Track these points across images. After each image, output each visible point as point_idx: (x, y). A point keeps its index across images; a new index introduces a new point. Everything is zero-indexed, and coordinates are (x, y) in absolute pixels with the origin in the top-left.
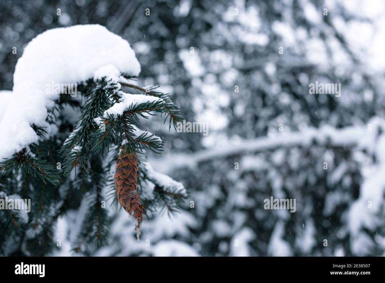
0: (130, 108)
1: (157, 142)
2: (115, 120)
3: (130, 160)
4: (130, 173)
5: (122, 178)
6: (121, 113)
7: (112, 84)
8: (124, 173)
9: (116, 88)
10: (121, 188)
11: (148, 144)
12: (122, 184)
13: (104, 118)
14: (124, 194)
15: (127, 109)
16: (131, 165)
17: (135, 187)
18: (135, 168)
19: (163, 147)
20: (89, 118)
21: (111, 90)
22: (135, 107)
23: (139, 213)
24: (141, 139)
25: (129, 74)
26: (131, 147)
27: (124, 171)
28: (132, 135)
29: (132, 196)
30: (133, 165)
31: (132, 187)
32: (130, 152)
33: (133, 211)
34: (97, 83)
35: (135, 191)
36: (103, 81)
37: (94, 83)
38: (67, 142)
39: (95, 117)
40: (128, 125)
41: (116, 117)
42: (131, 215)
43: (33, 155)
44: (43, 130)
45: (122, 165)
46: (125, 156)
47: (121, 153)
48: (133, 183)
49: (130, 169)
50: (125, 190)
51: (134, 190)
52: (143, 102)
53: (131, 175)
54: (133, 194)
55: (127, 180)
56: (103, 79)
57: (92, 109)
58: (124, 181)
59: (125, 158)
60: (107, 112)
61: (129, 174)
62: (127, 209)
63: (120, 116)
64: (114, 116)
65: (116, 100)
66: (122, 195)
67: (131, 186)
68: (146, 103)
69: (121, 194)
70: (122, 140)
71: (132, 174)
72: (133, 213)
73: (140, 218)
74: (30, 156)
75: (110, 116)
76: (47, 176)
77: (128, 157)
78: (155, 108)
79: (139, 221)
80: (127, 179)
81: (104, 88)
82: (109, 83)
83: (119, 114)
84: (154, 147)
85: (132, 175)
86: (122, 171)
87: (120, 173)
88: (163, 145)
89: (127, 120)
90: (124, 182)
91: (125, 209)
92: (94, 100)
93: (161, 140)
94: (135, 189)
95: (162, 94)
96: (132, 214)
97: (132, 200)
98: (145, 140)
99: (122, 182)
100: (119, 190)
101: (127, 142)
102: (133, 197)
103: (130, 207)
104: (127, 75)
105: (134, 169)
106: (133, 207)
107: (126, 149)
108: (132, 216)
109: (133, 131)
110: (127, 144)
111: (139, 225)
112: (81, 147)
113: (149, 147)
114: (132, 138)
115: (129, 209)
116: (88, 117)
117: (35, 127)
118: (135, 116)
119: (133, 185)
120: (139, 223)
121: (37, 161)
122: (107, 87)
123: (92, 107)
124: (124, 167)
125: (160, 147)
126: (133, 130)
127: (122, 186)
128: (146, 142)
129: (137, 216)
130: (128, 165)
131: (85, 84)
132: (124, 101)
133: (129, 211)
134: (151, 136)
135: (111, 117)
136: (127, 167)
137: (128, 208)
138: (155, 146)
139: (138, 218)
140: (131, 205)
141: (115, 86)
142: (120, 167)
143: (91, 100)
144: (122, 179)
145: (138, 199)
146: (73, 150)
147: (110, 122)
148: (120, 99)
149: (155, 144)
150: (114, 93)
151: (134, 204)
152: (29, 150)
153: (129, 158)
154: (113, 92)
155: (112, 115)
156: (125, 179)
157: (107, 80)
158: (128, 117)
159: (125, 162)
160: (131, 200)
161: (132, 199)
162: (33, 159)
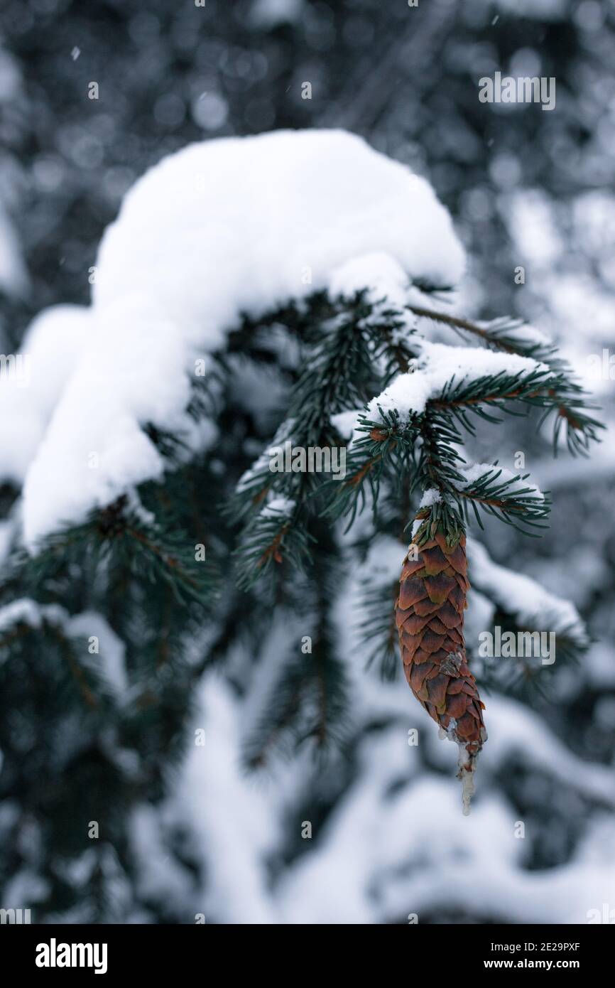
0: (446, 391)
1: (529, 500)
2: (402, 428)
3: (448, 558)
4: (446, 596)
5: (420, 614)
6: (419, 408)
7: (388, 314)
8: (429, 597)
9: (399, 326)
10: (416, 644)
11: (498, 506)
12: (422, 630)
13: (370, 423)
14: (426, 664)
15: (437, 392)
16: (449, 573)
17: (460, 643)
18: (461, 582)
19: (546, 518)
20: (317, 414)
21: (382, 332)
22: (462, 389)
23: (473, 726)
24: (480, 490)
25: (432, 280)
26: (449, 516)
27: (429, 590)
28: (452, 477)
29: (451, 671)
30: (457, 573)
31: (450, 643)
32: (446, 533)
33: (453, 719)
34: (339, 307)
35: (459, 654)
36: (359, 304)
37: (330, 306)
38: (247, 482)
39: (334, 413)
40: (441, 443)
41: (404, 419)
42: (447, 731)
43: (147, 517)
44: (176, 441)
45: (422, 572)
46: (431, 545)
47: (421, 534)
48: (455, 629)
49: (447, 584)
50: (430, 652)
51: (458, 651)
52: (487, 374)
53: (448, 604)
54: (455, 666)
55: (437, 619)
56: (360, 295)
57: (325, 388)
58: (426, 622)
59: (431, 549)
60: (378, 404)
61: (444, 600)
62: (433, 710)
63: (418, 415)
64: (398, 416)
65: (400, 364)
66: (420, 665)
67: (449, 638)
68: (496, 377)
69: (417, 663)
70: (423, 493)
71: (453, 601)
72: (453, 725)
73: (474, 743)
74: (137, 520)
75: (388, 416)
76: (187, 581)
77: (442, 547)
78: (525, 394)
79: (472, 751)
80: (436, 617)
81: (362, 324)
82: (377, 310)
83: (413, 411)
84: (519, 515)
85: (451, 604)
86: (422, 591)
87: (415, 598)
88: (547, 510)
89: (437, 429)
90: (426, 626)
91: (428, 710)
92: (332, 360)
93: (542, 496)
94: (460, 649)
95: (538, 347)
96: (449, 730)
97: (453, 685)
98: (491, 492)
99: (421, 624)
100: (412, 650)
101: (439, 498)
102: (454, 676)
103: (445, 708)
104: (428, 284)
105: (459, 586)
106: (454, 707)
107: (437, 520)
108: (450, 733)
109: (454, 465)
110: (437, 504)
111: (471, 763)
112: (292, 504)
113: (504, 517)
114: (453, 487)
115: (441, 712)
116: (314, 411)
117: (153, 433)
118: (462, 418)
119: (453, 636)
120: (471, 756)
121: (157, 536)
122: (371, 320)
123: (325, 382)
124: (427, 578)
125: (540, 516)
126: (457, 462)
127: (420, 638)
128: (496, 501)
129: (466, 736)
130: (442, 572)
131: (302, 308)
132: (427, 369)
133: (439, 716)
134: (511, 482)
135: (390, 420)
136: (437, 580)
137: (439, 707)
138: (525, 514)
139: (468, 743)
140: (449, 699)
141: (398, 319)
142: (416, 579)
143: (323, 360)
144: (420, 617)
145: (469, 681)
146: (266, 512)
147: (386, 436)
148: (413, 362)
149: (523, 507)
150: (395, 342)
151: (456, 696)
152: (134, 501)
153: (444, 552)
154: (391, 338)
155: (394, 414)
156: (429, 615)
157: (371, 298)
158: (440, 419)
159: (430, 563)
160: (449, 684)
161: (452, 679)
162: (146, 529)
